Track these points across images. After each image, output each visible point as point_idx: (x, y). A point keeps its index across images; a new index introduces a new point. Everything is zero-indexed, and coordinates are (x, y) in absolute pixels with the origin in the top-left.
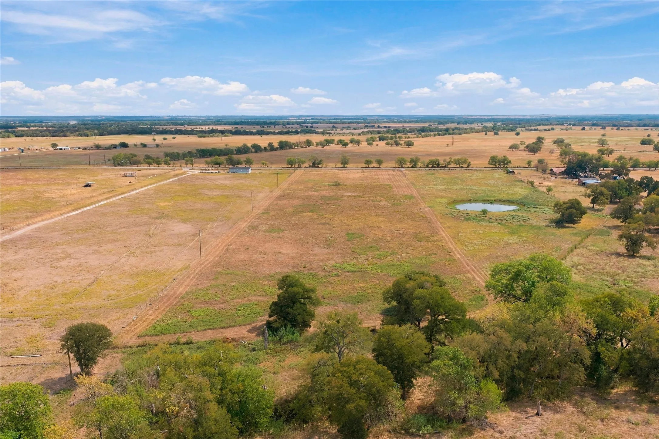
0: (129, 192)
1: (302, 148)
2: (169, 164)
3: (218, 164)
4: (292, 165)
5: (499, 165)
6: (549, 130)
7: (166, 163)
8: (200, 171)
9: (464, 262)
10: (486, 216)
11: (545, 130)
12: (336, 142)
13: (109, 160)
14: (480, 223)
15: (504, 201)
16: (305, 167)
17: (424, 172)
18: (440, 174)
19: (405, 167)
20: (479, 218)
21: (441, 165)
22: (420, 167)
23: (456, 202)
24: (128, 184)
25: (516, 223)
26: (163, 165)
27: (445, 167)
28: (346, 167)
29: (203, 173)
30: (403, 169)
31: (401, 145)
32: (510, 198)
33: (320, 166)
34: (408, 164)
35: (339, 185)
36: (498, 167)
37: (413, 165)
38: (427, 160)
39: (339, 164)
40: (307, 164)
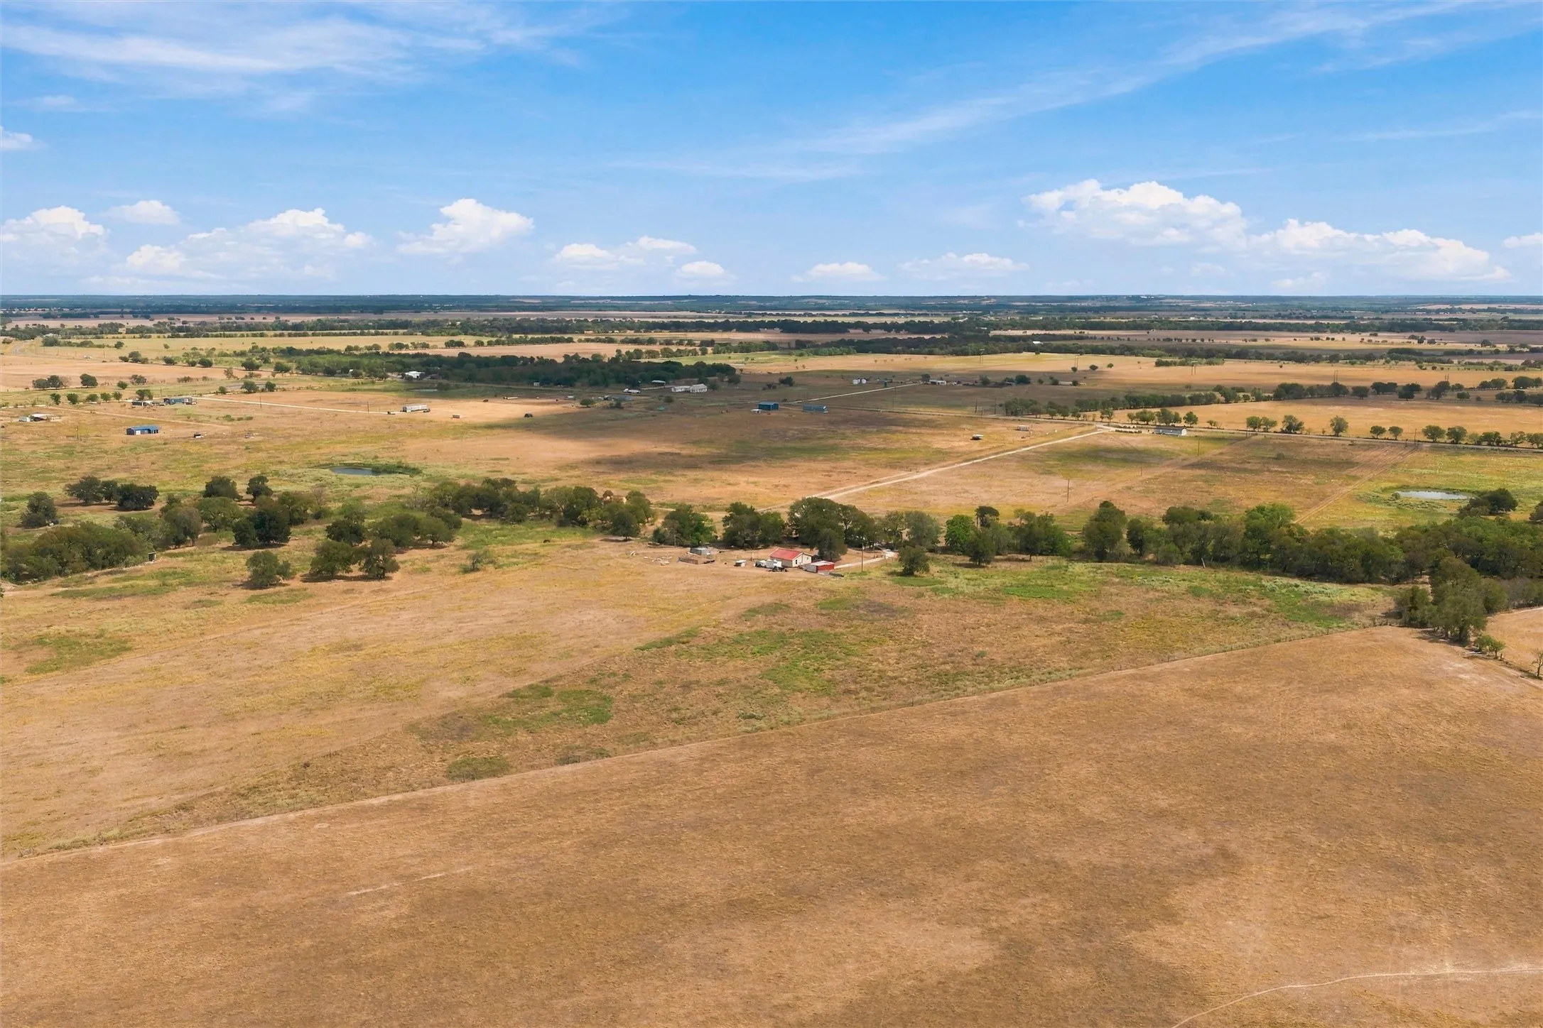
0: (1020, 448)
2: (1079, 416)
3: (1145, 419)
4: (1254, 428)
7: (1075, 414)
8: (1114, 429)
13: (1001, 405)
16: (1274, 432)
26: (1070, 417)
27: (1509, 446)
28: (1339, 436)
29: (1117, 431)
33: (1298, 432)
37: (1455, 439)
38: (1481, 433)
39: (1330, 431)
40: (1279, 428)
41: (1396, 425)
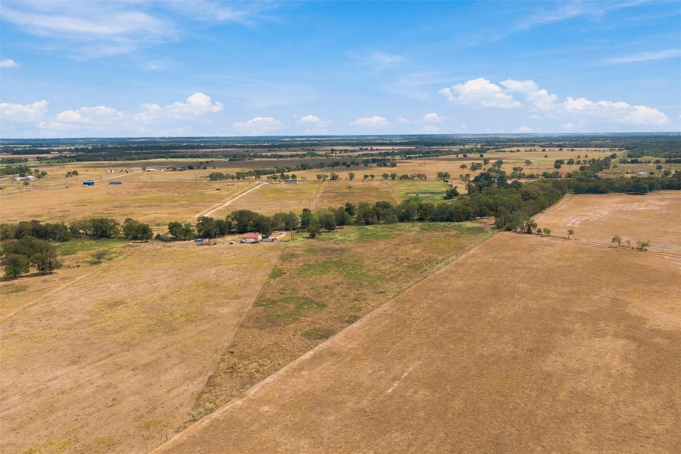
4: (320, 179)
5: (443, 177)
6: (514, 152)
11: (511, 152)
12: (341, 164)
17: (398, 182)
18: (408, 182)
19: (388, 179)
21: (409, 178)
22: (397, 179)
27: (412, 179)
30: (386, 181)
31: (388, 166)
33: (337, 179)
34: (390, 177)
36: (440, 179)
37: (393, 178)
38: (401, 175)
39: (348, 178)
40: (329, 178)
41: (372, 174)
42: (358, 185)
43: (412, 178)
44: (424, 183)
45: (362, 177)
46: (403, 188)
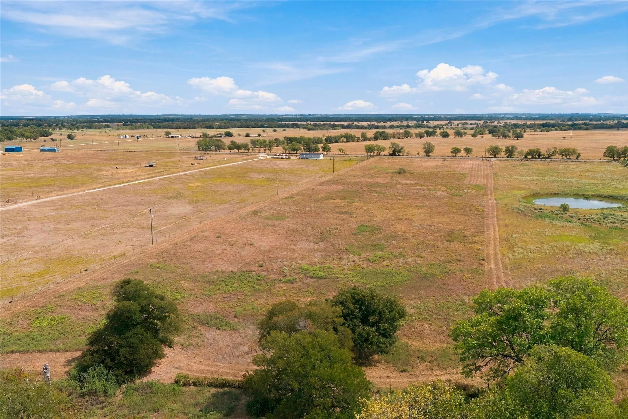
1: (399, 138)
2: (249, 150)
3: (295, 150)
4: (370, 153)
5: (617, 157)
7: (246, 148)
8: (271, 157)
9: (495, 276)
10: (566, 214)
14: (554, 223)
15: (605, 197)
16: (385, 155)
17: (518, 163)
18: (538, 164)
19: (498, 157)
20: (554, 216)
21: (544, 155)
22: (517, 158)
23: (536, 195)
24: (191, 165)
25: (608, 225)
26: (243, 151)
27: (548, 158)
28: (430, 156)
29: (273, 158)
30: (495, 159)
32: (615, 193)
33: (401, 154)
34: (503, 153)
35: (405, 172)
36: (617, 160)
37: (509, 155)
38: (526, 150)
39: (422, 153)
40: (386, 152)
41: (468, 147)
42: (431, 167)
43: (549, 156)
44: (577, 167)
45: (448, 152)
46: (524, 178)
